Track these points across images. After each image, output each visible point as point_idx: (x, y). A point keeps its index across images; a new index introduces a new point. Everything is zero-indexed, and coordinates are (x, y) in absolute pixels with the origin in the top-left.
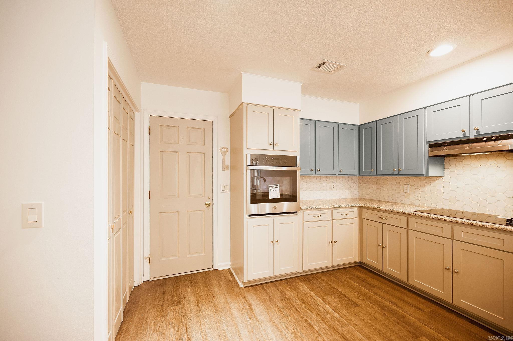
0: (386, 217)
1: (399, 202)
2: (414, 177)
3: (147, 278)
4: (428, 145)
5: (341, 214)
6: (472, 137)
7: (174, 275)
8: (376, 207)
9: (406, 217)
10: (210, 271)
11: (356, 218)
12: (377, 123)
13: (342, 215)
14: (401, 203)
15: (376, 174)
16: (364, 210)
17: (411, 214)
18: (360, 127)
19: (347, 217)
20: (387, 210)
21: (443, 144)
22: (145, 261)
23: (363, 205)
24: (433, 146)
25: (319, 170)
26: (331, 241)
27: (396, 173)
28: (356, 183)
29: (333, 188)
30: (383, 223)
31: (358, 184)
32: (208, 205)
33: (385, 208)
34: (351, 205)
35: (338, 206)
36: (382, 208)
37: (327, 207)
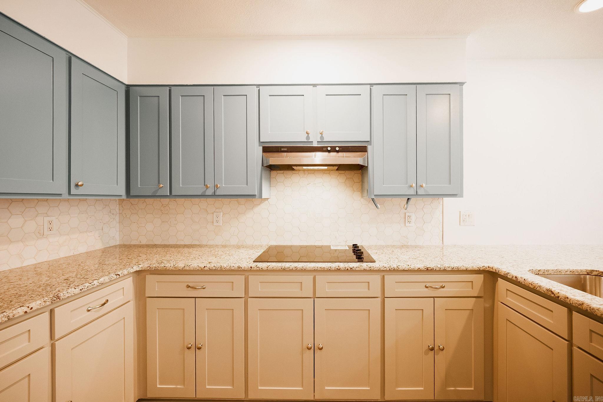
0: (202, 284)
1: (204, 243)
2: (229, 200)
4: (261, 148)
5: (86, 308)
6: (315, 145)
8: (181, 265)
9: (244, 277)
11: (129, 302)
12: (170, 90)
13: (89, 311)
14: (208, 244)
16: (150, 278)
17: (254, 269)
18: (128, 89)
19: (105, 309)
20: (206, 268)
21: (282, 149)
23: (146, 265)
24: (268, 149)
27: (210, 192)
28: (113, 214)
29: (46, 232)
30: (196, 298)
31: (118, 215)
33: (202, 266)
34: (116, 275)
35: (77, 289)
36: (196, 267)
37: (32, 308)
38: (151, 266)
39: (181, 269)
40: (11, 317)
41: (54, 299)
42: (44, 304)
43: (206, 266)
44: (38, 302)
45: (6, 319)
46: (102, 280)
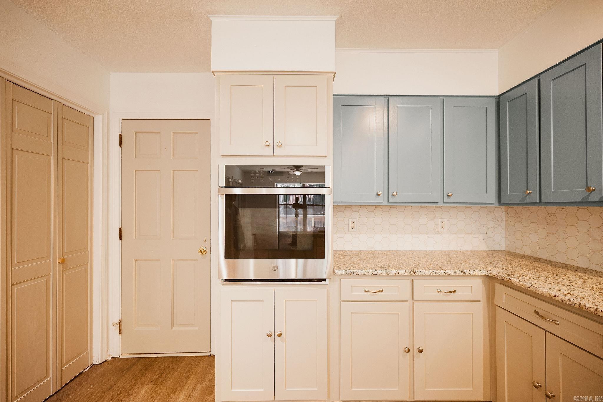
0: (554, 318)
3: (116, 353)
5: (436, 289)
7: (154, 354)
10: (205, 357)
11: (479, 301)
12: (539, 80)
13: (439, 292)
15: (538, 201)
16: (498, 287)
18: (499, 100)
19: (452, 296)
20: (556, 298)
22: (114, 328)
23: (496, 273)
25: (395, 194)
26: (408, 346)
27: (595, 197)
30: (546, 331)
31: (504, 222)
32: (202, 252)
33: (553, 293)
34: (462, 272)
35: (427, 272)
36: (544, 292)
37: (399, 273)
38: (498, 275)
39: (526, 287)
40: (388, 274)
41: (411, 272)
42: (405, 273)
43: (557, 295)
44: (403, 271)
45: (386, 274)
46: (448, 272)
